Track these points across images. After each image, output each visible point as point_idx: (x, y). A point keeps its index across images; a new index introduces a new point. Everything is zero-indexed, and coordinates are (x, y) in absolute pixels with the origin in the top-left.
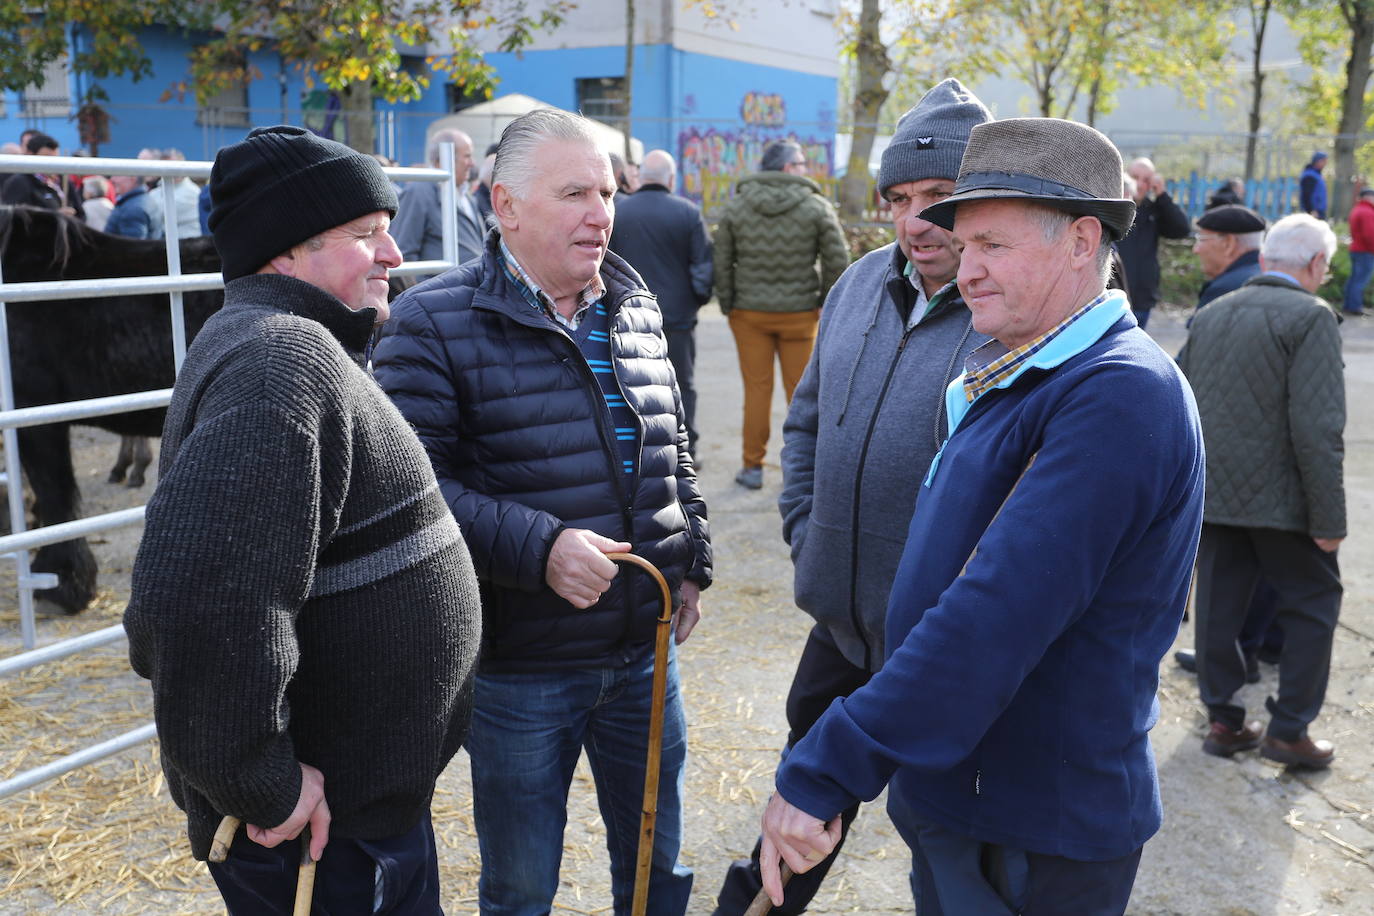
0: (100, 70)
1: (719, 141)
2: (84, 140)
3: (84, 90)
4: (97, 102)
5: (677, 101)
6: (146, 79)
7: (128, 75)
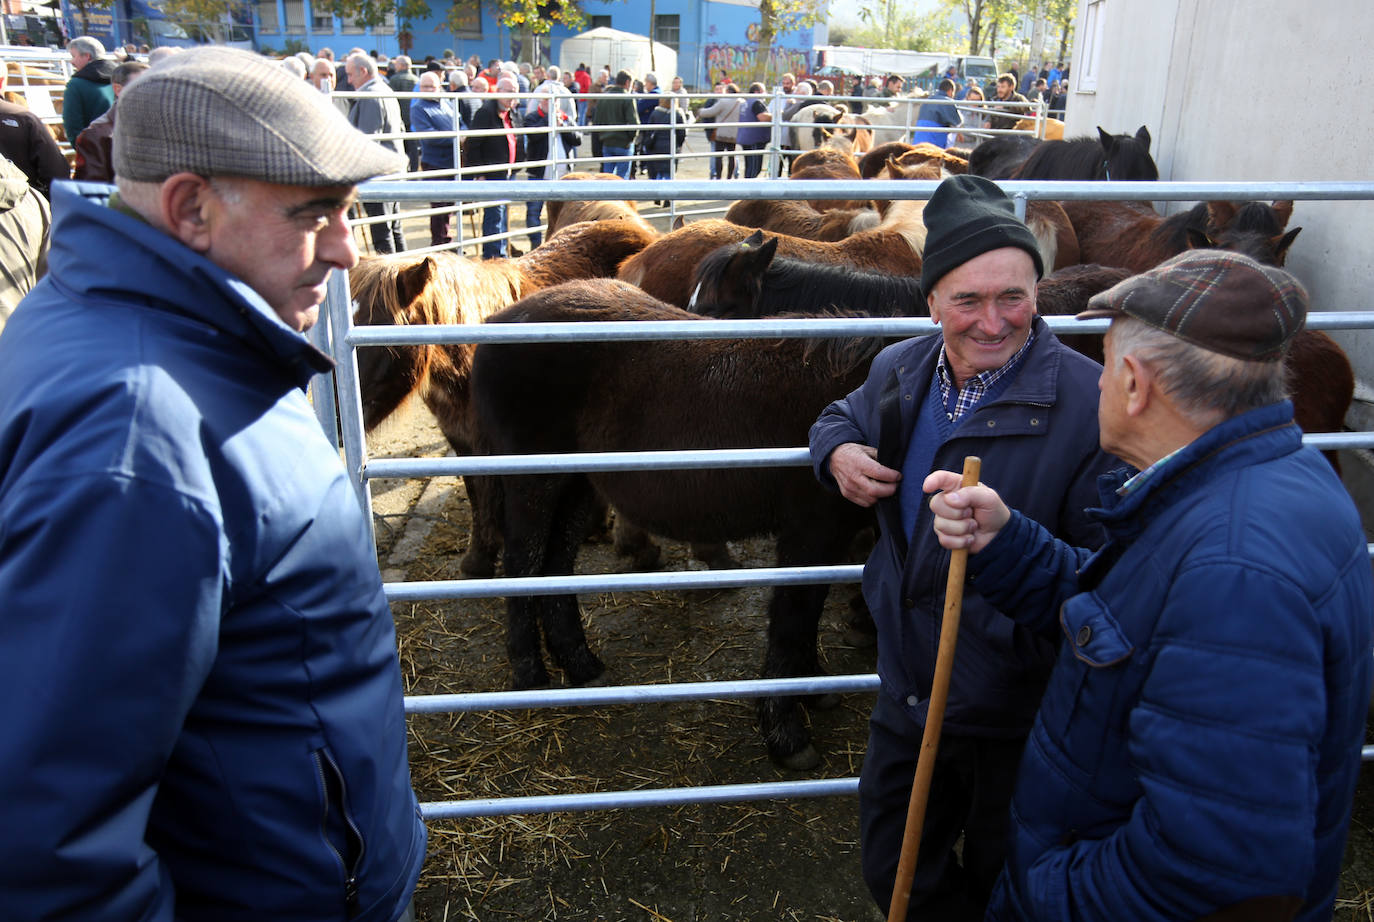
0: (409, 16)
1: (731, 51)
2: (401, 47)
3: (401, 24)
4: (408, 30)
5: (704, 29)
6: (429, 18)
7: (421, 17)
